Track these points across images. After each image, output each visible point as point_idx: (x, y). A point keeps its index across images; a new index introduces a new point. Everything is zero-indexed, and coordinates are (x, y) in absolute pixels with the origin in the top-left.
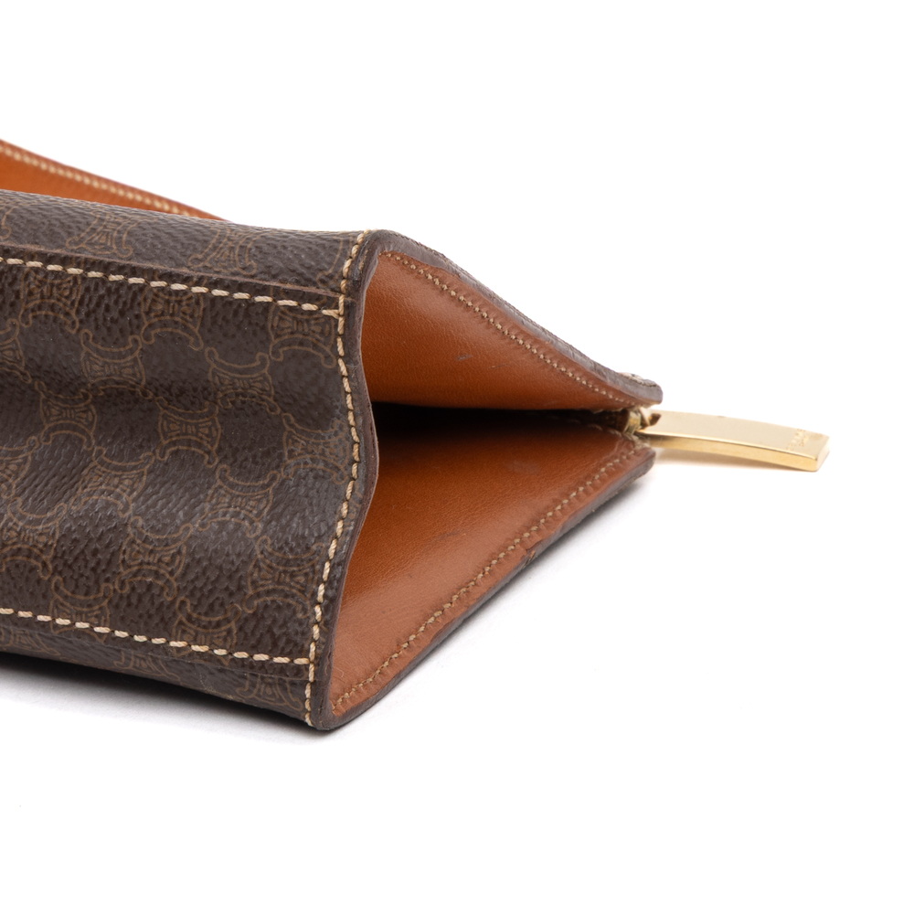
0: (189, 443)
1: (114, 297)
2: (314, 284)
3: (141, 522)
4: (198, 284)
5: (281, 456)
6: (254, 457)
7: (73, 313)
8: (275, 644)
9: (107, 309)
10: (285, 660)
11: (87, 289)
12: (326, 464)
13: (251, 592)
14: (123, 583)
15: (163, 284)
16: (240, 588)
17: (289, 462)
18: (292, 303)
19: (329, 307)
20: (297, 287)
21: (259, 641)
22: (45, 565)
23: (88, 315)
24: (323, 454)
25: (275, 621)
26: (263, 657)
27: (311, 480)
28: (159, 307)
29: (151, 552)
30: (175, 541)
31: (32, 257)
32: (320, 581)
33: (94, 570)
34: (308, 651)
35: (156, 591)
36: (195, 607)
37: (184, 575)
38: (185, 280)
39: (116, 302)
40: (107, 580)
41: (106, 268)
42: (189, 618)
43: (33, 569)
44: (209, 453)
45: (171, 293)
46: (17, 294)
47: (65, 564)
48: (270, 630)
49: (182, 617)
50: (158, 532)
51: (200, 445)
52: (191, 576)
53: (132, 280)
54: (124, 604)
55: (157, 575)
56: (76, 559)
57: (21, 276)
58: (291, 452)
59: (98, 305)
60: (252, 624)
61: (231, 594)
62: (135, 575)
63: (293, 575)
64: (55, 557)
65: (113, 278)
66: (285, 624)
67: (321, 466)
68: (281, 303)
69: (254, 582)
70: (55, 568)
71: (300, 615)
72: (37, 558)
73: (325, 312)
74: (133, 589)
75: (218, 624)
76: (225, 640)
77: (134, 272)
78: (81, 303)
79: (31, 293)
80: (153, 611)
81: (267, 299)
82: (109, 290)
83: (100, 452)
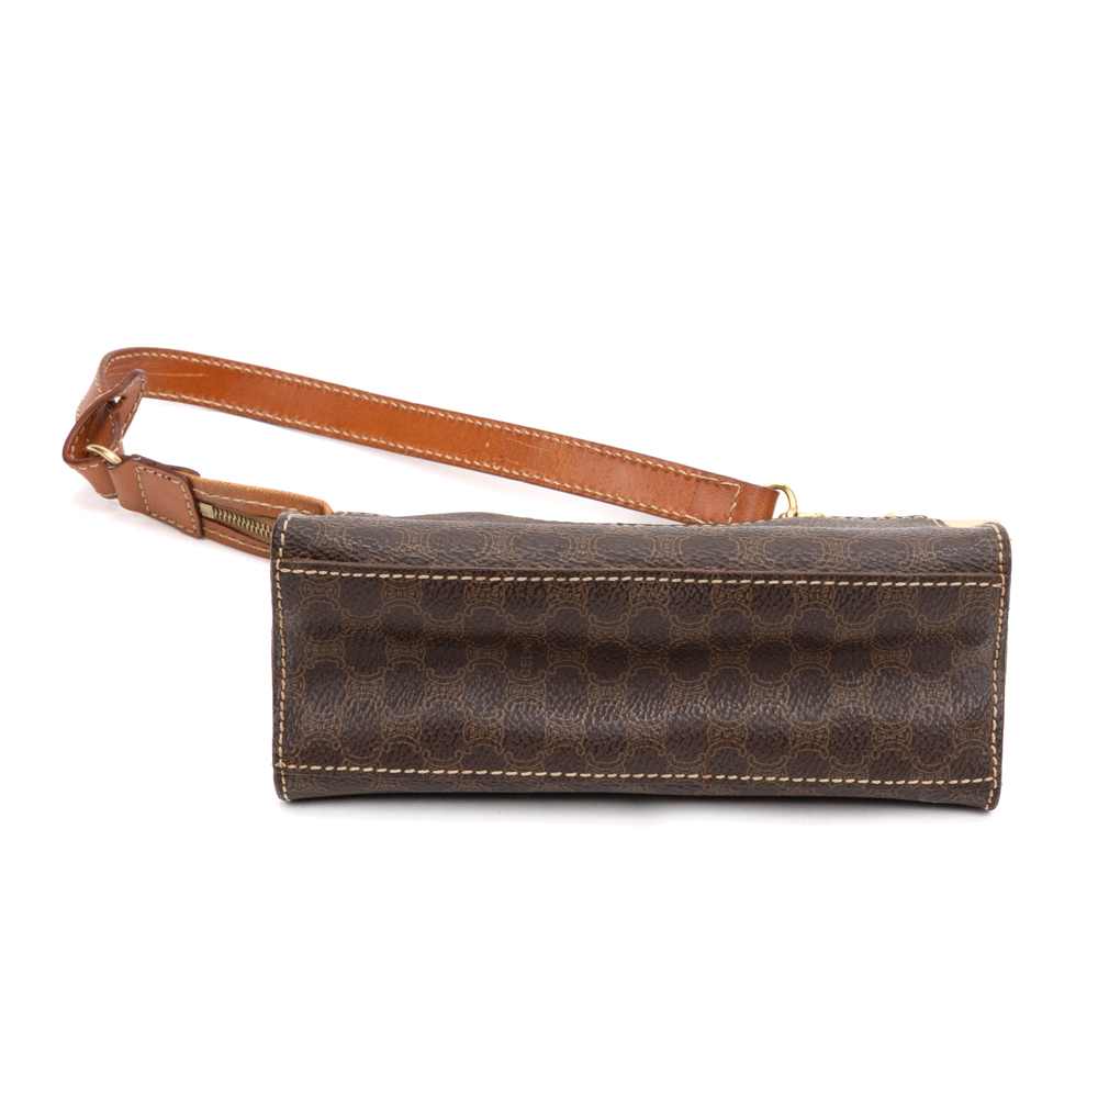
0: (890, 664)
1: (857, 595)
2: (983, 570)
3: (880, 717)
4: (913, 581)
5: (949, 663)
6: (932, 665)
7: (831, 607)
8: (973, 771)
9: (854, 601)
10: (980, 780)
11: (839, 592)
12: (978, 663)
13: (956, 746)
14: (875, 753)
15: (890, 584)
16: (949, 745)
17: (955, 665)
18: (974, 584)
19: (996, 583)
20: (975, 574)
21: (963, 772)
22: (823, 750)
23: (840, 606)
24: (976, 658)
25: (971, 759)
26: (967, 781)
27: (970, 674)
28: (888, 597)
29: (890, 733)
30: (903, 725)
31: (799, 578)
32: (992, 731)
33: (856, 749)
34: (993, 772)
35: (897, 755)
36: (922, 760)
37: (913, 743)
38: (904, 580)
39: (859, 597)
40: (865, 753)
41: (851, 579)
42: (919, 766)
43: (816, 754)
44: (903, 667)
45: (896, 588)
46: (792, 600)
47: (837, 747)
48: (969, 764)
49: (914, 766)
50: (891, 721)
51: (897, 664)
52: (917, 743)
53: (869, 584)
54: (877, 765)
55: (896, 746)
56: (844, 744)
57: (792, 590)
58: (955, 660)
59: (847, 599)
60: (958, 764)
61: (944, 749)
62: (883, 748)
63: (977, 731)
64: (830, 745)
65: (856, 584)
66: (977, 758)
67: (975, 664)
68: (967, 584)
69: (956, 740)
70: (831, 752)
71: (984, 753)
72: (818, 747)
73: (994, 586)
74: (883, 755)
75: (938, 768)
76: (943, 775)
77: (870, 579)
78: (836, 600)
79: (801, 599)
80: (896, 766)
81: (958, 584)
82: (854, 590)
83: (835, 677)
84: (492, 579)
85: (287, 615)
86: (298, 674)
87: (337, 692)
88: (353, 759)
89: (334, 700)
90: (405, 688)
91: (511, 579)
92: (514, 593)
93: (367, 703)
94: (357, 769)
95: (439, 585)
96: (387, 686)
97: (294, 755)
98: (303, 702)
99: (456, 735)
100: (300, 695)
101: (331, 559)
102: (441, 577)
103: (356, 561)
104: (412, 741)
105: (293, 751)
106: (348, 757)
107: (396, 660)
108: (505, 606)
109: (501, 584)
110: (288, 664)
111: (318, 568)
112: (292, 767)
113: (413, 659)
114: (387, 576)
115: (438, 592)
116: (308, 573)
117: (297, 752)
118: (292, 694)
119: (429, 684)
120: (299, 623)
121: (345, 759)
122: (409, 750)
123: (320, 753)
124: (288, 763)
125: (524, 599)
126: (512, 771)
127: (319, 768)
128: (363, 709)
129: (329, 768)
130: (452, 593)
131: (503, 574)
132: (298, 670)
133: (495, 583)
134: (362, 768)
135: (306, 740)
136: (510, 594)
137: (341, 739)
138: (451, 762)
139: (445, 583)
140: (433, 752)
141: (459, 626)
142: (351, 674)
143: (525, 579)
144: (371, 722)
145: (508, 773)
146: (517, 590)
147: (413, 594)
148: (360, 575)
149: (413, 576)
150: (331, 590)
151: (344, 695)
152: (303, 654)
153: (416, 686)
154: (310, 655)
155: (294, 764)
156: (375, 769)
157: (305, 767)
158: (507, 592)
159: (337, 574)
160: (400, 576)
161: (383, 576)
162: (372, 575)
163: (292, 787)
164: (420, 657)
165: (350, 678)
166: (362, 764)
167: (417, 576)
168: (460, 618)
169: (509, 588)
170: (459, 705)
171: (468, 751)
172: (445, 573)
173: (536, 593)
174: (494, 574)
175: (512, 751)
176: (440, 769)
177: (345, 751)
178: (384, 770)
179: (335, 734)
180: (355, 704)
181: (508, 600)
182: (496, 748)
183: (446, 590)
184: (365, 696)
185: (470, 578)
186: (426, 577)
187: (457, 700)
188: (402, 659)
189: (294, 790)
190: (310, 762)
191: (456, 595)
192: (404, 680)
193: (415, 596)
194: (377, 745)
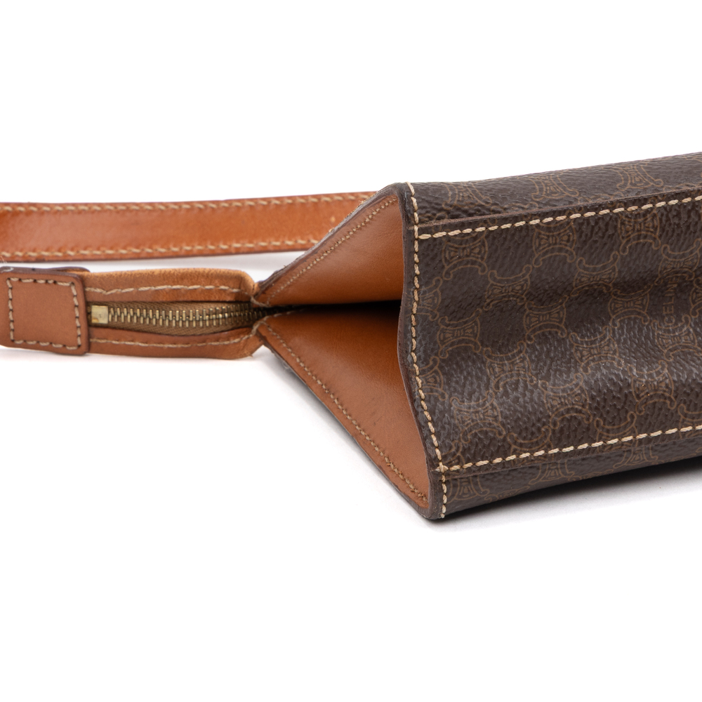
84: (645, 207)
85: (425, 292)
86: (432, 368)
87: (479, 378)
88: (521, 445)
89: (479, 386)
90: (552, 360)
91: (663, 203)
92: (668, 219)
93: (517, 382)
94: (528, 454)
95: (593, 224)
96: (532, 361)
97: (454, 454)
98: (447, 396)
99: (626, 396)
100: (440, 390)
101: (471, 215)
102: (593, 214)
103: (499, 212)
104: (580, 412)
105: (453, 450)
106: (515, 443)
107: (534, 331)
108: (660, 236)
109: (655, 212)
110: (419, 358)
111: (462, 226)
112: (456, 467)
113: (553, 326)
114: (537, 221)
115: (592, 232)
116: (451, 234)
117: (457, 450)
118: (432, 391)
119: (576, 351)
120: (438, 301)
121: (514, 447)
122: (579, 423)
123: (484, 446)
124: (450, 465)
125: (678, 225)
126: (687, 426)
127: (486, 462)
128: (516, 389)
129: (498, 460)
130: (607, 230)
131: (655, 199)
132: (431, 363)
133: (647, 211)
134: (532, 453)
135: (465, 434)
136: (664, 222)
137: (503, 425)
138: (625, 427)
139: (598, 219)
140: (605, 420)
141: (614, 269)
142: (489, 357)
143: (676, 201)
144: (532, 400)
145: (684, 430)
146: (670, 216)
147: (565, 238)
148: (508, 226)
149: (564, 217)
150: (477, 250)
151: (489, 379)
152: (435, 343)
153: (563, 354)
154: (443, 342)
155: (457, 464)
156: (546, 451)
157: (469, 465)
158: (661, 220)
159: (483, 229)
160: (550, 219)
161: (533, 222)
162: (522, 223)
163: (453, 495)
164: (560, 322)
165: (489, 360)
166: (532, 448)
167: (568, 217)
168: (615, 260)
169: (662, 215)
170: (619, 364)
171: (640, 412)
172: (596, 208)
173: (689, 217)
174: (645, 201)
175: (685, 403)
176: (613, 438)
177: (512, 437)
178: (556, 451)
179: (496, 421)
180: (504, 386)
181: (663, 230)
182: (668, 402)
183: (600, 228)
184: (512, 376)
185: (622, 209)
186: (578, 215)
187: (614, 359)
188: (540, 328)
189: (455, 498)
190: (474, 459)
191: (610, 232)
192: (549, 351)
193: (568, 241)
194: (544, 424)
